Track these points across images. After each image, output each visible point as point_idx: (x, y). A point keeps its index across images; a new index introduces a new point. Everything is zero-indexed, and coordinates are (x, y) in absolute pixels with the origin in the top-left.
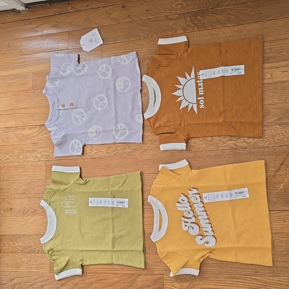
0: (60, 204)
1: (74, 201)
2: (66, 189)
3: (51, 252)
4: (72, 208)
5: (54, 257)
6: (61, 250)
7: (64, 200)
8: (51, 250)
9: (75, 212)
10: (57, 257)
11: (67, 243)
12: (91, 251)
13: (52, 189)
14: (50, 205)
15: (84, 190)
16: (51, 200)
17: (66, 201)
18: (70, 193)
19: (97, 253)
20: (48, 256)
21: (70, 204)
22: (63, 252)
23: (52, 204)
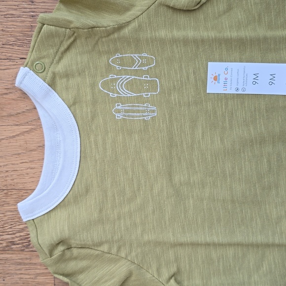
0: (93, 86)
1: (147, 72)
2: (120, 27)
3: (61, 248)
4: (139, 100)
5: (72, 266)
6: (101, 244)
7: (109, 69)
8: (61, 242)
9: (149, 112)
10: (84, 263)
11: (119, 218)
12: (207, 245)
13: (65, 25)
14: (52, 84)
15: (191, 34)
16: (60, 68)
17: (119, 73)
18: (136, 43)
19: (230, 252)
20: (48, 261)
21: (130, 85)
22: (105, 248)
23: (60, 83)
